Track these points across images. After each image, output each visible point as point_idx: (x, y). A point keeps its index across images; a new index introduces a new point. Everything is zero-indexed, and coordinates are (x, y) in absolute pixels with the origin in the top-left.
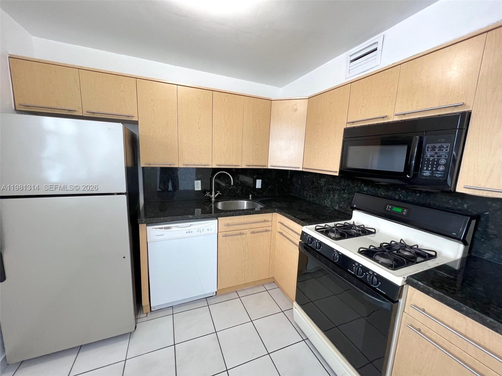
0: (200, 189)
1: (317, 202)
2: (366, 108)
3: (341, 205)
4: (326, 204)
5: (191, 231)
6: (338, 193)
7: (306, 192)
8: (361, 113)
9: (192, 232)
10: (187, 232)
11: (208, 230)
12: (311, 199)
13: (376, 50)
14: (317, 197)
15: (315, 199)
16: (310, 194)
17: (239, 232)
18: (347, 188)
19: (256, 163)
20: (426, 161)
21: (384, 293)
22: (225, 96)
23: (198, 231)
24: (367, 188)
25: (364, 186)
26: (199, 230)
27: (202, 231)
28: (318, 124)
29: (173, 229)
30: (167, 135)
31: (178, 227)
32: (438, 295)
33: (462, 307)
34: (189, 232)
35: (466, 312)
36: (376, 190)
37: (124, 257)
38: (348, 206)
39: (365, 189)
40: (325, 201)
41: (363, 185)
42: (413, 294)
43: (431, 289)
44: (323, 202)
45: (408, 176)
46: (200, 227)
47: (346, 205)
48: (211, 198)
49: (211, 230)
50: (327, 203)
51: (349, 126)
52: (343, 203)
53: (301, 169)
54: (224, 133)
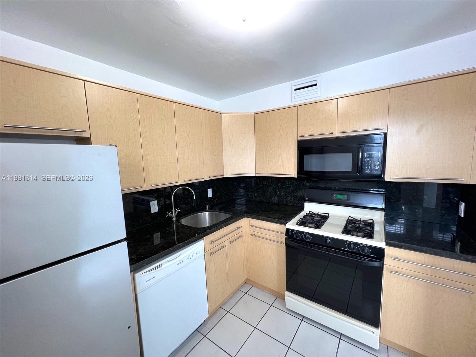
0: (157, 210)
1: (264, 201)
2: (313, 126)
3: (289, 200)
4: (273, 201)
5: (181, 261)
6: (284, 191)
7: (251, 193)
8: (310, 130)
9: (183, 262)
10: (178, 264)
11: (197, 254)
12: (258, 199)
13: (316, 85)
14: (263, 196)
15: (261, 198)
16: (256, 194)
17: (220, 246)
18: (292, 185)
19: (215, 174)
20: (367, 163)
21: (375, 256)
22: (185, 108)
23: (188, 259)
24: (309, 184)
25: (307, 182)
26: (189, 257)
27: (191, 256)
28: (269, 136)
29: (163, 266)
30: (130, 153)
31: (168, 261)
32: (408, 246)
33: (423, 249)
34: (180, 263)
35: (425, 251)
36: (317, 184)
37: (129, 327)
38: (294, 199)
39: (308, 184)
40: (272, 198)
41: (305, 182)
42: (389, 251)
43: (403, 244)
44: (270, 199)
45: (357, 174)
46: (189, 254)
47: (293, 199)
48: (171, 218)
49: (199, 252)
50: (275, 200)
51: (299, 139)
52: (289, 198)
53: (254, 175)
54: (187, 146)
